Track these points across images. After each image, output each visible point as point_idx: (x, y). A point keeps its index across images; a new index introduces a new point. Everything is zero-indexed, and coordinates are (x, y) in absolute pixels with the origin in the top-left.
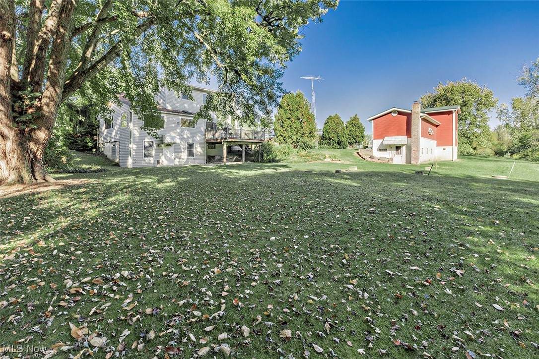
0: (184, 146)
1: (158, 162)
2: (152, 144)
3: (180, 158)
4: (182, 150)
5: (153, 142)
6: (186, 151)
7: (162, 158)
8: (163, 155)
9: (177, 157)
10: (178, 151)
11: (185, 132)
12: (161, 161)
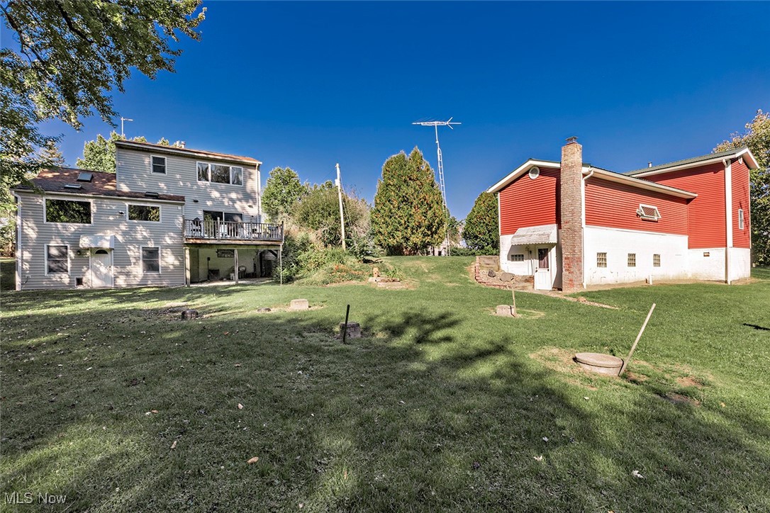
0: (135, 252)
1: (79, 282)
2: (64, 250)
3: (128, 274)
4: (133, 260)
5: (66, 247)
6: (141, 262)
7: (87, 274)
8: (88, 268)
9: (121, 273)
10: (122, 261)
11: (139, 228)
12: (84, 280)
